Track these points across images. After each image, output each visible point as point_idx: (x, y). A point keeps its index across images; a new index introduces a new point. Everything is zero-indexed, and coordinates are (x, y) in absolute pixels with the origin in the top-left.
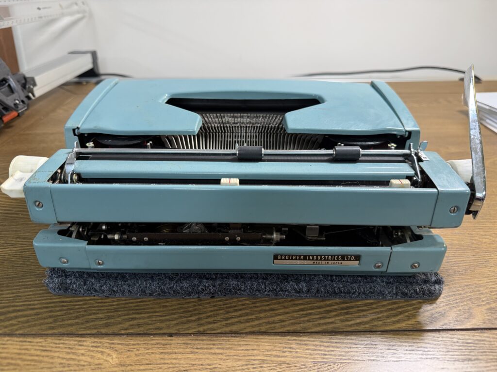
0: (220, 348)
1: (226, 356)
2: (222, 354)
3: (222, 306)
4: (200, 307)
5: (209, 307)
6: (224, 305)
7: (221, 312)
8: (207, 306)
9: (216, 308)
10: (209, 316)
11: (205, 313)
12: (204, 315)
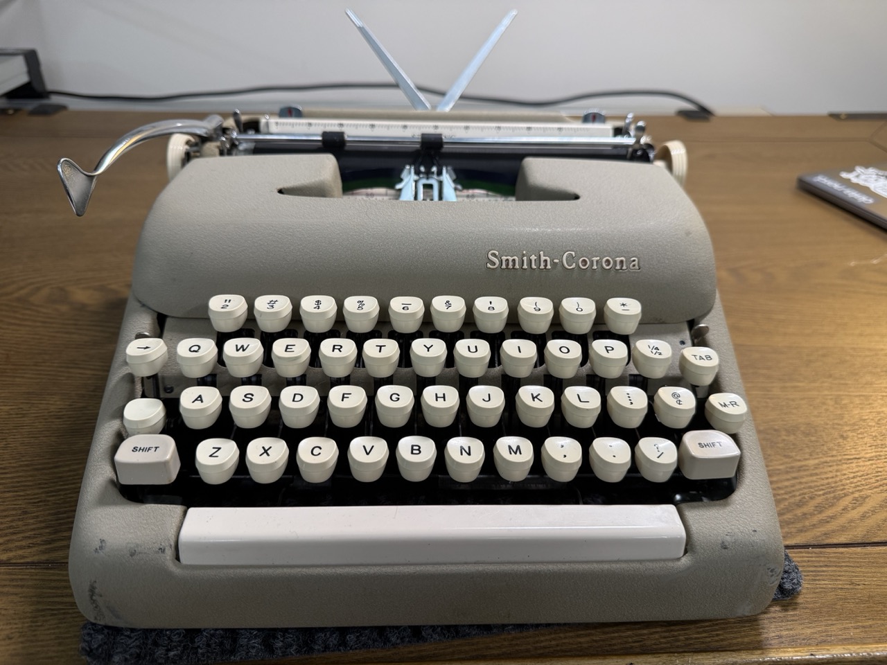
0: (18, 586)
1: (21, 597)
2: (16, 594)
3: (53, 522)
4: (20, 523)
5: (33, 524)
6: (57, 520)
7: (47, 531)
8: (32, 521)
9: (43, 525)
10: (26, 537)
11: (23, 532)
12: (20, 536)
